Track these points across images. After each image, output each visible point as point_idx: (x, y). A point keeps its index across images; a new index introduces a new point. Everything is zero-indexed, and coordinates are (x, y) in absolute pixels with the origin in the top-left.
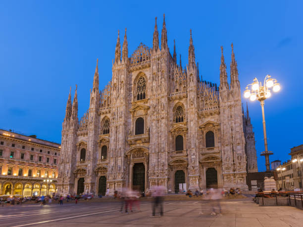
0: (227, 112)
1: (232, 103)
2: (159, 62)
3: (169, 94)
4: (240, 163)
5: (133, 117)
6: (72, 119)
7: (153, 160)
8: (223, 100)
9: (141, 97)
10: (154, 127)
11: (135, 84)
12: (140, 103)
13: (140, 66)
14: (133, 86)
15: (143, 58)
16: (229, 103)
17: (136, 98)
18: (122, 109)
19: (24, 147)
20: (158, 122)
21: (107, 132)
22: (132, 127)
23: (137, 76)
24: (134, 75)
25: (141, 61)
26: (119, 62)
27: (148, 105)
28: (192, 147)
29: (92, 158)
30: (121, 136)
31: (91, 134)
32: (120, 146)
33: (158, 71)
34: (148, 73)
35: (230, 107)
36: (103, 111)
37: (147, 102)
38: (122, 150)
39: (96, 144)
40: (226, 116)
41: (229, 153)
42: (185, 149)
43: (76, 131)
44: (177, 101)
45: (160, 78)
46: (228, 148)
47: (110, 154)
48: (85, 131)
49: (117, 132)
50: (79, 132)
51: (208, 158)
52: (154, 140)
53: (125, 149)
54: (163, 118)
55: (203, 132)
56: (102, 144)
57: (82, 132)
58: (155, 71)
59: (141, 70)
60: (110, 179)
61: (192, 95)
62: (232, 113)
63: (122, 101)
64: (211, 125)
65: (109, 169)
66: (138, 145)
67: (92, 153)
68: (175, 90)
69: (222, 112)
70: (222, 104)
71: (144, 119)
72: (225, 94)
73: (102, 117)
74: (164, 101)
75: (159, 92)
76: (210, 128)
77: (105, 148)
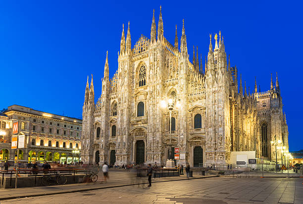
0: (211, 97)
1: (216, 89)
2: (155, 52)
3: (163, 81)
4: (221, 144)
5: (136, 101)
6: (89, 104)
7: (150, 138)
8: (208, 86)
9: (142, 83)
10: (151, 111)
11: (137, 73)
12: (141, 89)
13: (141, 56)
14: (135, 74)
15: (143, 49)
16: (214, 89)
17: (138, 85)
18: (126, 95)
19: (58, 125)
20: (154, 107)
21: (115, 114)
22: (135, 110)
23: (139, 65)
24: (136, 64)
25: (142, 51)
26: (123, 54)
27: (147, 90)
28: (181, 128)
29: (104, 135)
30: (125, 118)
31: (104, 115)
32: (125, 126)
33: (155, 61)
34: (147, 62)
35: (214, 92)
36: (112, 96)
37: (146, 89)
38: (126, 129)
39: (107, 124)
40: (210, 101)
41: (212, 134)
42: (176, 130)
43: (92, 113)
44: (171, 87)
45: (156, 67)
46: (211, 129)
47: (117, 133)
48: (99, 113)
49: (122, 115)
50: (95, 114)
51: (195, 138)
52: (151, 121)
53: (129, 129)
54: (158, 103)
55: (192, 115)
56: (112, 124)
57: (97, 114)
58: (152, 61)
59: (141, 60)
60: (118, 152)
61: (183, 82)
62: (216, 98)
63: (126, 88)
64: (199, 109)
65: (117, 145)
66: (139, 125)
67: (104, 131)
68: (169, 77)
69: (207, 97)
70: (207, 90)
71: (144, 103)
72: (210, 81)
73: (112, 101)
74: (159, 88)
75: (155, 79)
76: (198, 111)
77: (114, 128)
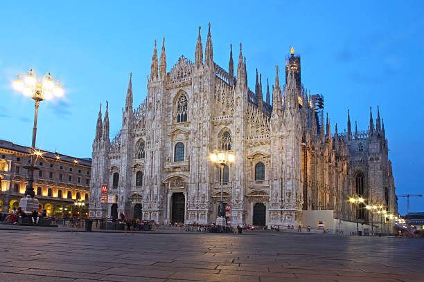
0: (278, 143)
1: (284, 133)
2: (202, 81)
3: (212, 117)
4: (289, 201)
5: (172, 141)
6: (102, 141)
7: (193, 191)
8: (274, 129)
10: (195, 155)
11: (174, 103)
12: (181, 126)
13: (180, 83)
14: (172, 105)
15: (184, 74)
16: (281, 134)
17: (176, 120)
18: (159, 132)
19: (52, 166)
20: (199, 150)
21: (142, 156)
22: (171, 152)
23: (178, 94)
24: (174, 93)
25: (182, 77)
26: (155, 79)
27: (188, 128)
28: (237, 179)
29: (125, 184)
30: (157, 163)
31: (124, 158)
32: (156, 174)
33: (200, 91)
34: (189, 92)
35: (281, 137)
36: (137, 133)
37: (188, 126)
38: (158, 177)
39: (129, 169)
40: (276, 147)
41: (278, 188)
42: (230, 181)
43: (107, 153)
44: (223, 126)
45: (202, 99)
46: (277, 183)
47: (145, 182)
48: (118, 154)
49: (152, 158)
50: (111, 155)
51: (256, 192)
52: (194, 170)
53: (161, 177)
54: (205, 146)
55: (251, 163)
56: (137, 170)
57: (115, 155)
58: (197, 91)
59: (181, 88)
60: (145, 208)
61: (239, 122)
62: (284, 145)
63: (158, 123)
64: (262, 157)
65: (144, 197)
66: (177, 173)
67: (125, 179)
68: (221, 113)
69: (272, 142)
70: (272, 133)
71: (185, 144)
72: (277, 122)
73: (137, 139)
74: (207, 126)
75: (201, 115)
76: (260, 159)
77: (140, 174)
